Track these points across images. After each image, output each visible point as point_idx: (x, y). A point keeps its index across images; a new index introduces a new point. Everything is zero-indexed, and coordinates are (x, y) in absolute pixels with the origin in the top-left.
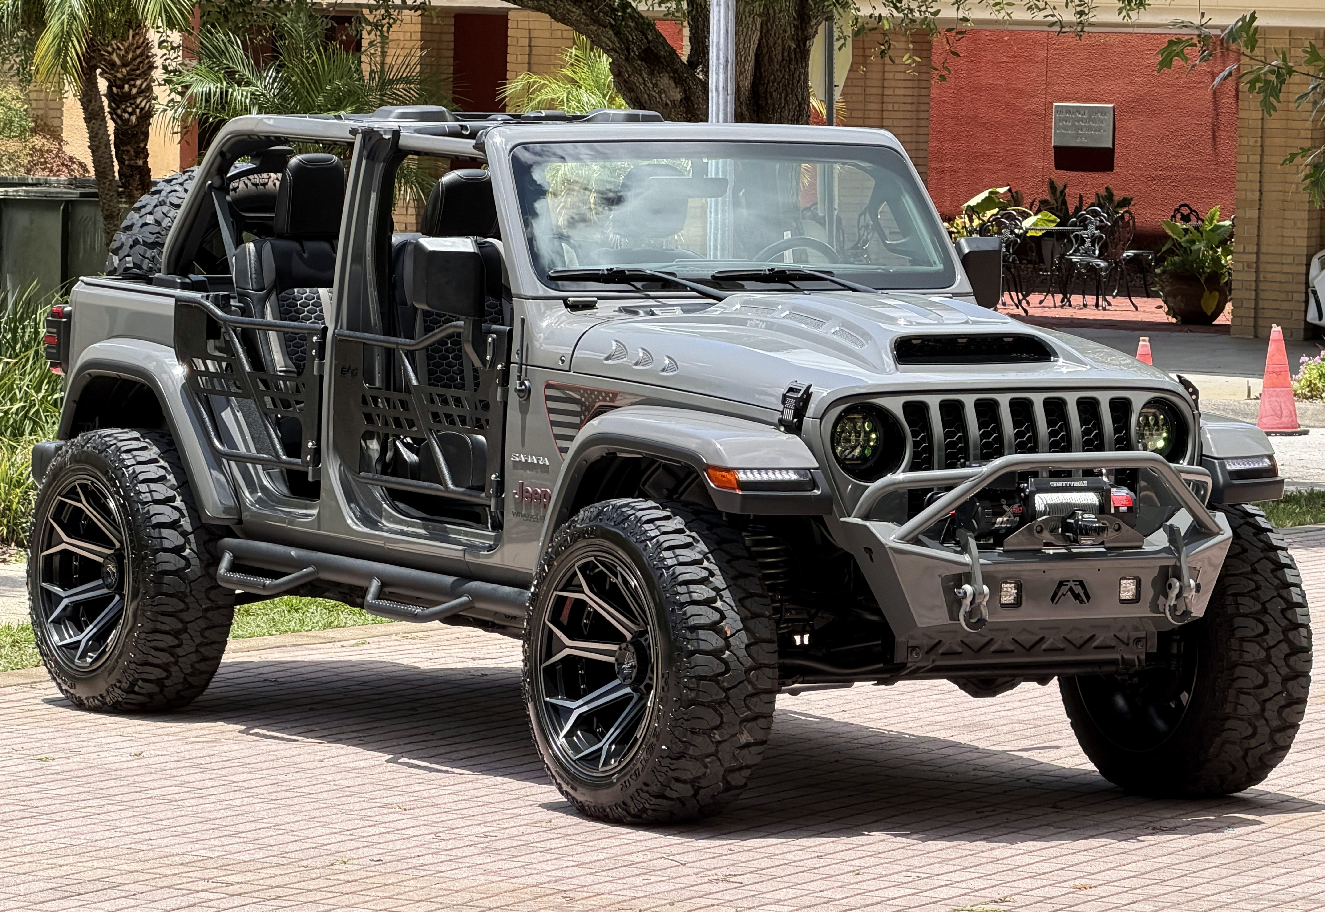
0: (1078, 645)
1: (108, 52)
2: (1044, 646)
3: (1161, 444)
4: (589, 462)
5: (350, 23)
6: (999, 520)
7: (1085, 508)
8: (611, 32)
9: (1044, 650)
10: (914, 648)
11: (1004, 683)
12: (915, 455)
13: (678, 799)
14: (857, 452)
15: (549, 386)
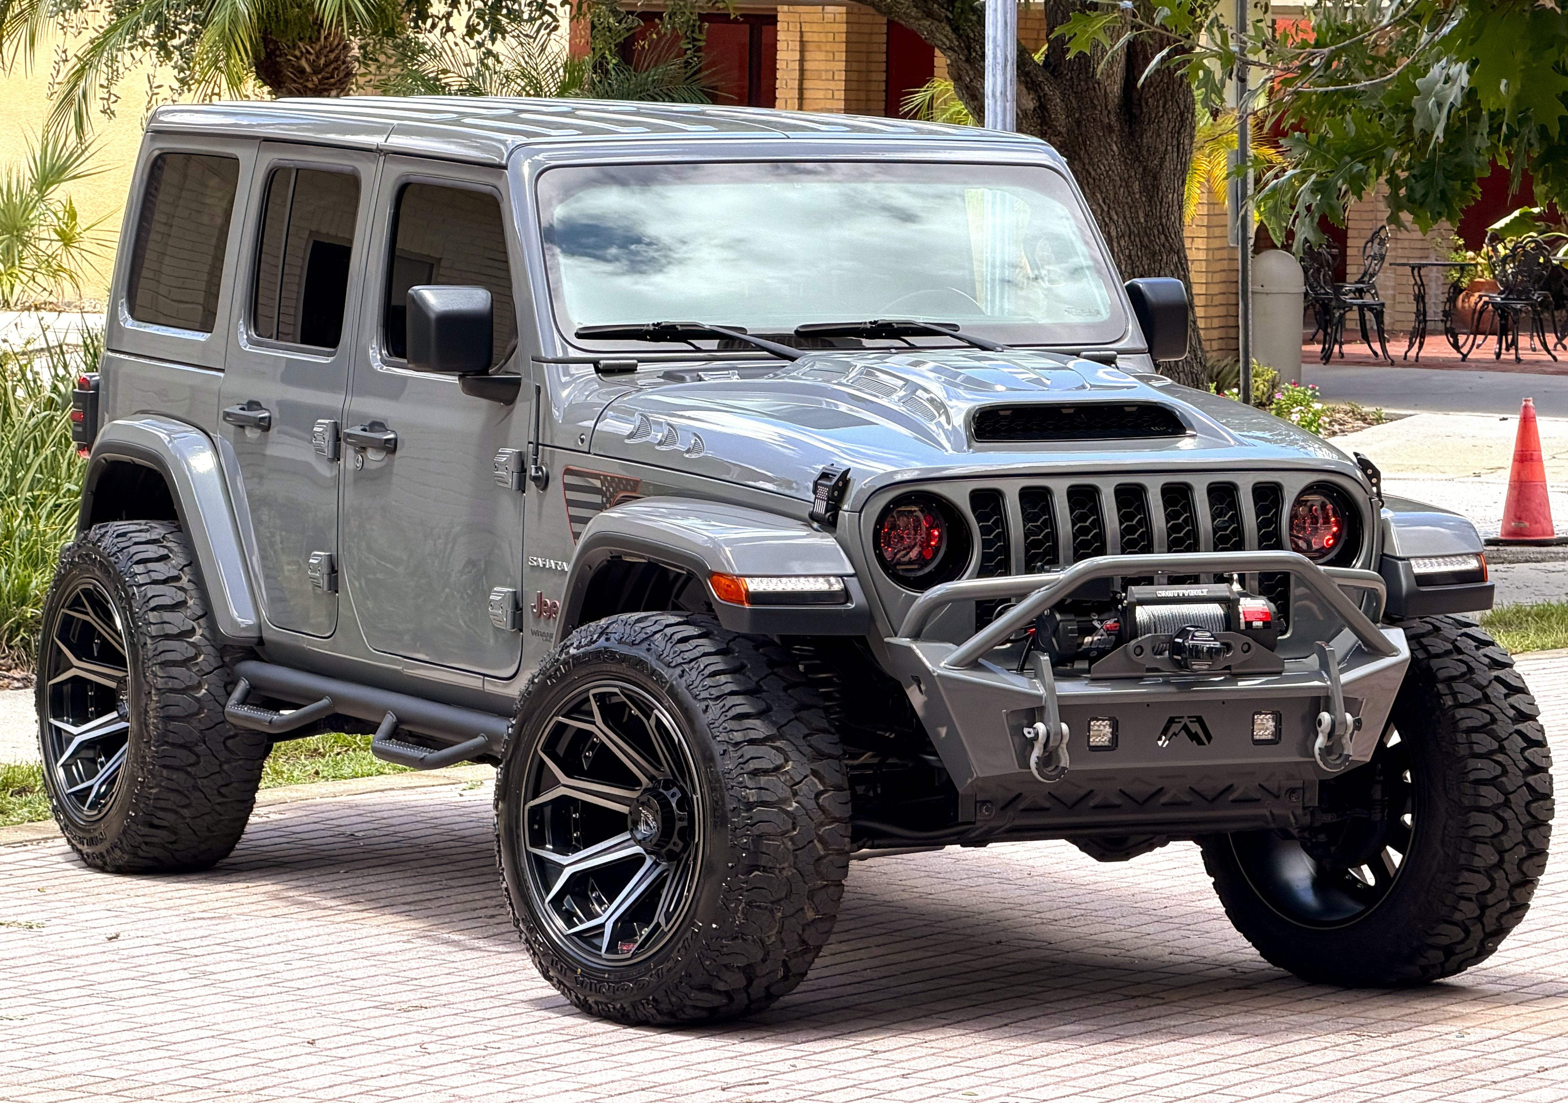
0: (1210, 798)
1: (296, 57)
2: (1164, 799)
3: (1327, 539)
4: (594, 567)
5: (661, 19)
6: (1088, 639)
7: (1199, 624)
8: (948, 28)
9: (1164, 805)
10: (984, 802)
11: (1140, 844)
12: (986, 558)
13: (727, 993)
14: (914, 554)
15: (568, 472)
